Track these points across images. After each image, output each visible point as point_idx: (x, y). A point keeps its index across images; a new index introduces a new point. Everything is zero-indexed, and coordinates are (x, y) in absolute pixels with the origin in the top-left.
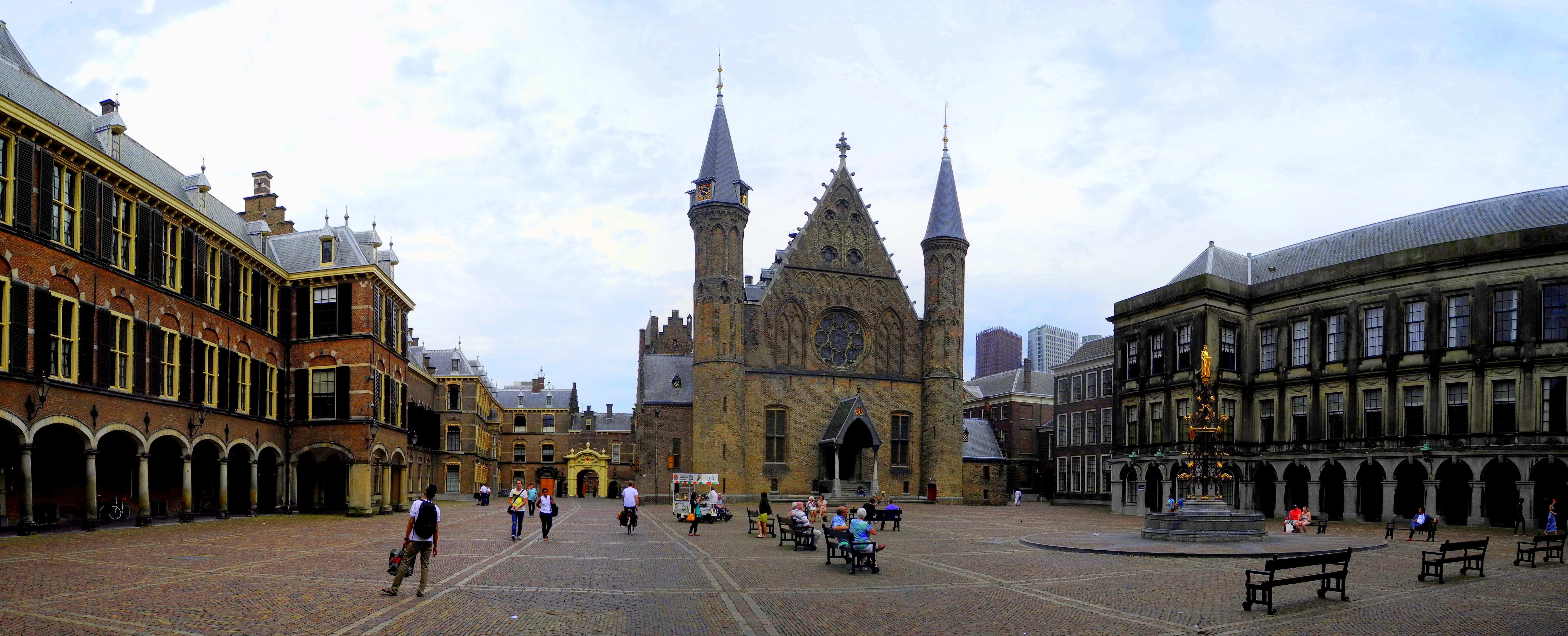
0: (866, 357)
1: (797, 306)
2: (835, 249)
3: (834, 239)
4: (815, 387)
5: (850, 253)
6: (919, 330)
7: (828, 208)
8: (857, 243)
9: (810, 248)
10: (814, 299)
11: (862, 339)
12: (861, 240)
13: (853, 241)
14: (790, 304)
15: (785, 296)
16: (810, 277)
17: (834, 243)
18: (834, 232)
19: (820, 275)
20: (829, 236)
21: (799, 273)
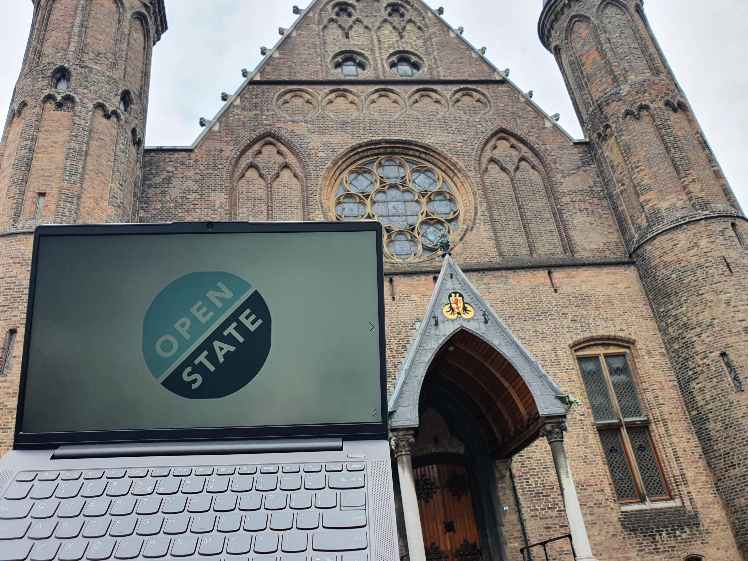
1: (283, 148)
2: (362, 55)
3: (357, 41)
5: (394, 58)
6: (582, 161)
7: (338, 1)
8: (407, 43)
9: (307, 52)
10: (322, 131)
11: (452, 200)
12: (414, 38)
13: (397, 41)
14: (269, 148)
15: (254, 130)
16: (309, 97)
17: (357, 45)
18: (357, 31)
19: (332, 92)
20: (347, 37)
21: (286, 93)
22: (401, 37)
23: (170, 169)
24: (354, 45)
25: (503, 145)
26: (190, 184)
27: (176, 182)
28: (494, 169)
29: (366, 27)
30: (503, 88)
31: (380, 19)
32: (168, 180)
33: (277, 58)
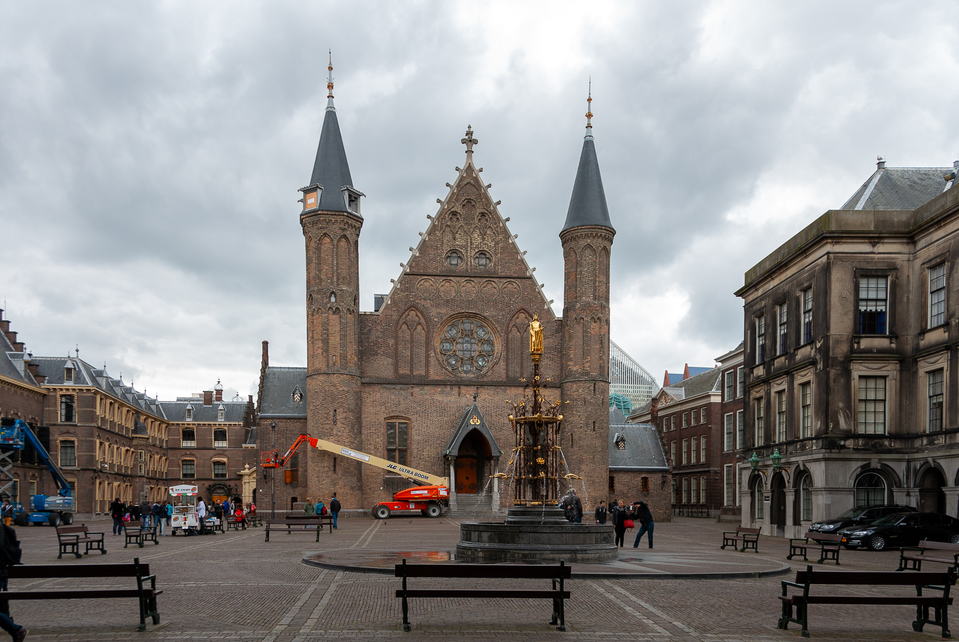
0: (496, 363)
1: (419, 314)
2: (461, 252)
3: (460, 242)
4: (439, 397)
5: (477, 255)
6: (557, 332)
7: (452, 209)
8: (485, 244)
9: (433, 253)
10: (438, 306)
11: (493, 345)
12: (490, 241)
13: (481, 243)
14: (413, 312)
15: (406, 304)
16: (432, 283)
18: (460, 234)
19: (443, 281)
20: (455, 239)
21: (421, 280)
22: (483, 239)
23: (370, 325)
24: (458, 245)
25: (522, 316)
26: (378, 333)
27: (373, 332)
28: (515, 330)
29: (465, 232)
30: (529, 282)
31: (473, 226)
32: (370, 331)
33: (418, 257)
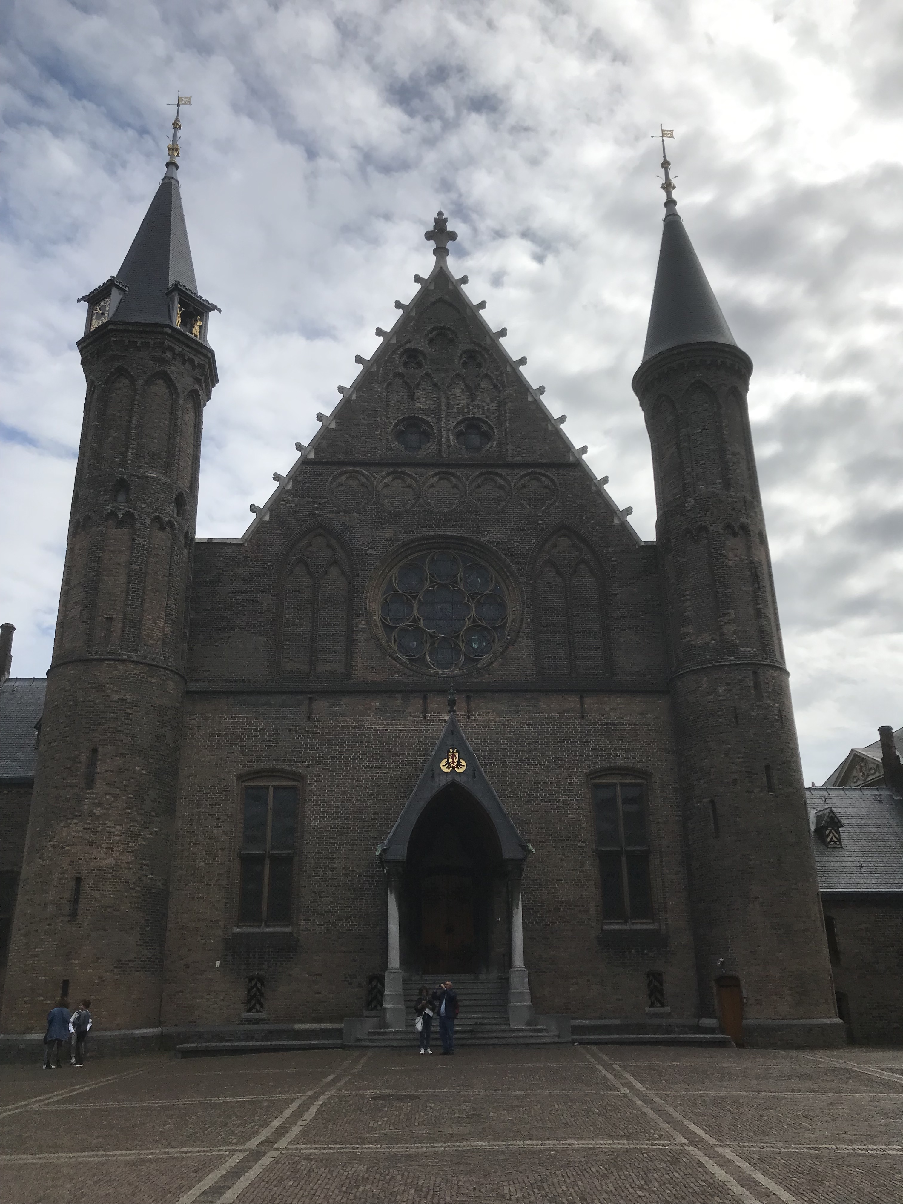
1: (333, 542)
2: (427, 423)
3: (423, 403)
4: (374, 722)
5: (462, 427)
6: (646, 571)
7: (408, 346)
8: (478, 407)
9: (366, 422)
10: (375, 524)
11: (502, 605)
12: (488, 400)
14: (319, 540)
16: (365, 480)
17: (422, 410)
18: (424, 390)
19: (388, 474)
21: (341, 474)
22: (473, 397)
23: (219, 566)
25: (564, 543)
26: (238, 583)
27: (225, 580)
28: (549, 572)
30: (575, 473)
31: (452, 374)
32: (218, 578)
33: (334, 430)
